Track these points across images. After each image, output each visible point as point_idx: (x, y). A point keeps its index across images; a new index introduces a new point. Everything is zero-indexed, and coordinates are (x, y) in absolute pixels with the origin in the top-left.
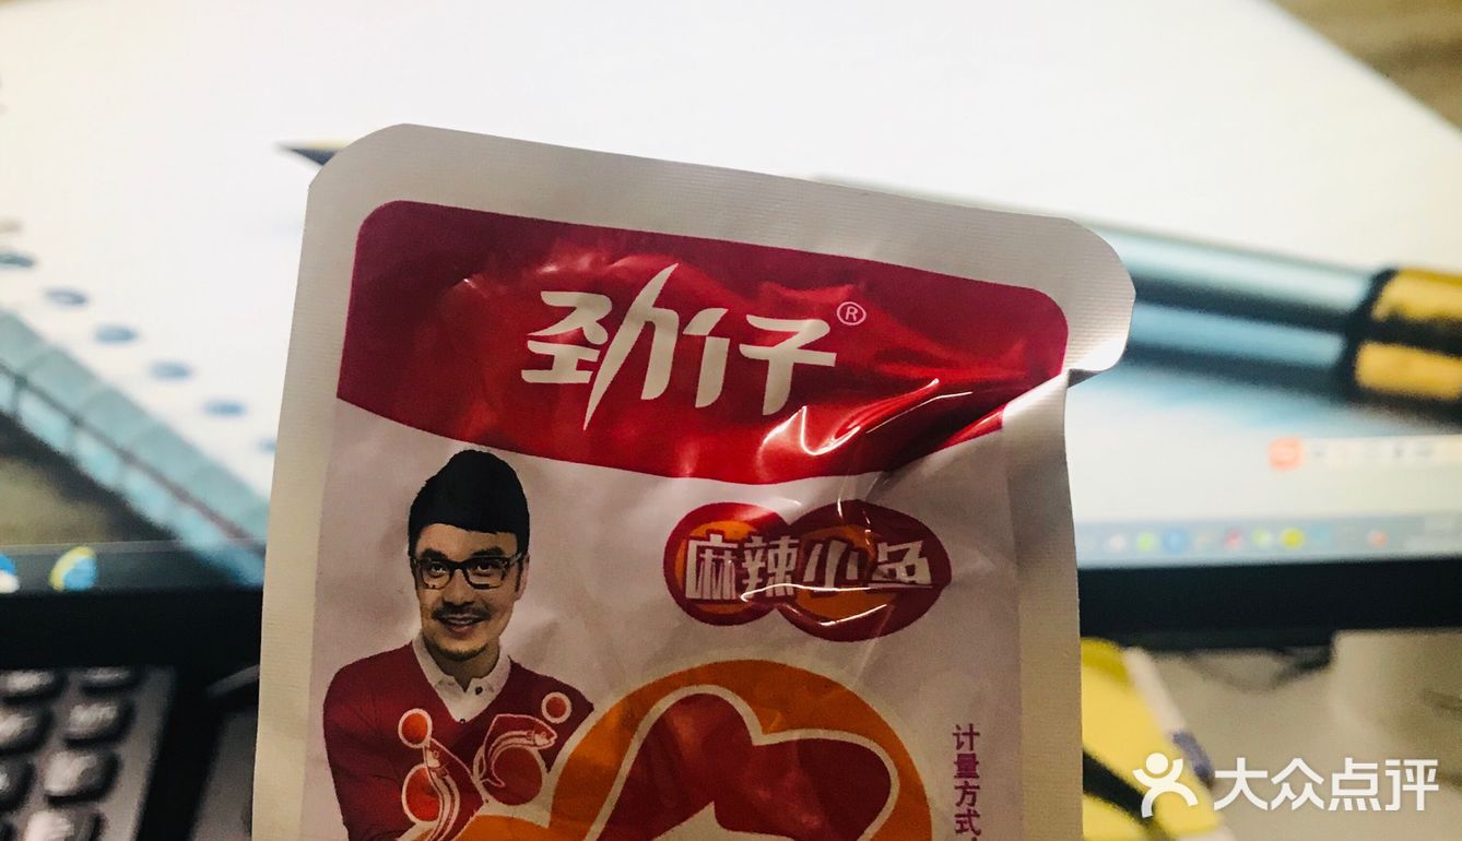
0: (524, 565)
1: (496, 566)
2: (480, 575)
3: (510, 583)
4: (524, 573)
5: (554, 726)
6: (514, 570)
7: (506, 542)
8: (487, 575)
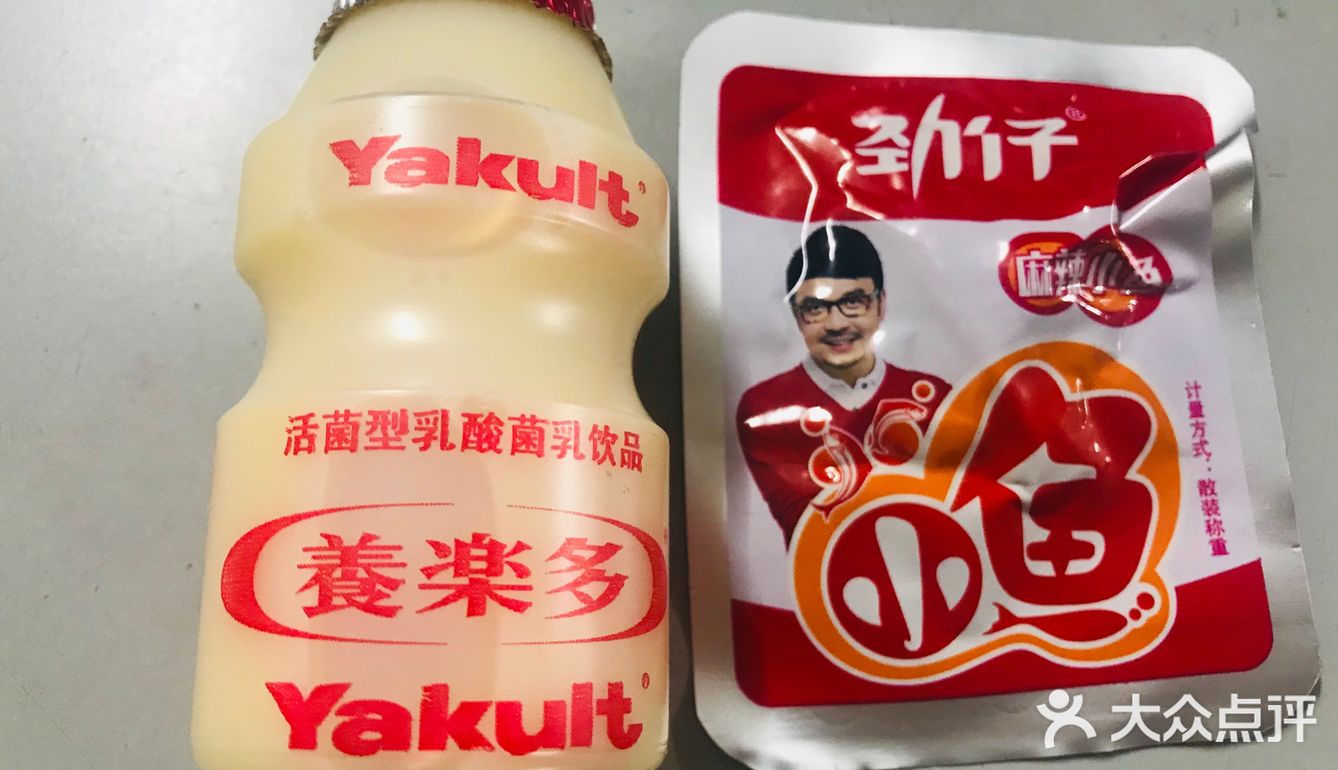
0: (882, 298)
1: (861, 301)
2: (851, 308)
3: (874, 311)
4: (883, 303)
5: (924, 404)
6: (875, 303)
7: (866, 284)
8: (856, 308)
